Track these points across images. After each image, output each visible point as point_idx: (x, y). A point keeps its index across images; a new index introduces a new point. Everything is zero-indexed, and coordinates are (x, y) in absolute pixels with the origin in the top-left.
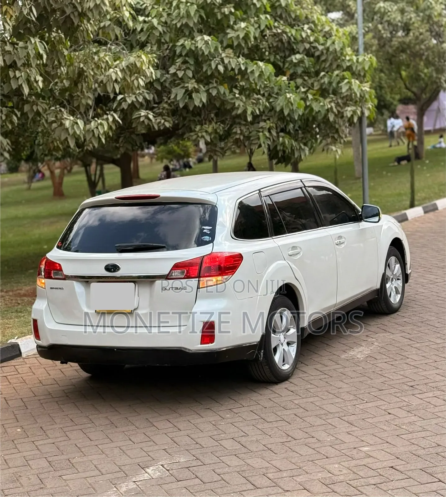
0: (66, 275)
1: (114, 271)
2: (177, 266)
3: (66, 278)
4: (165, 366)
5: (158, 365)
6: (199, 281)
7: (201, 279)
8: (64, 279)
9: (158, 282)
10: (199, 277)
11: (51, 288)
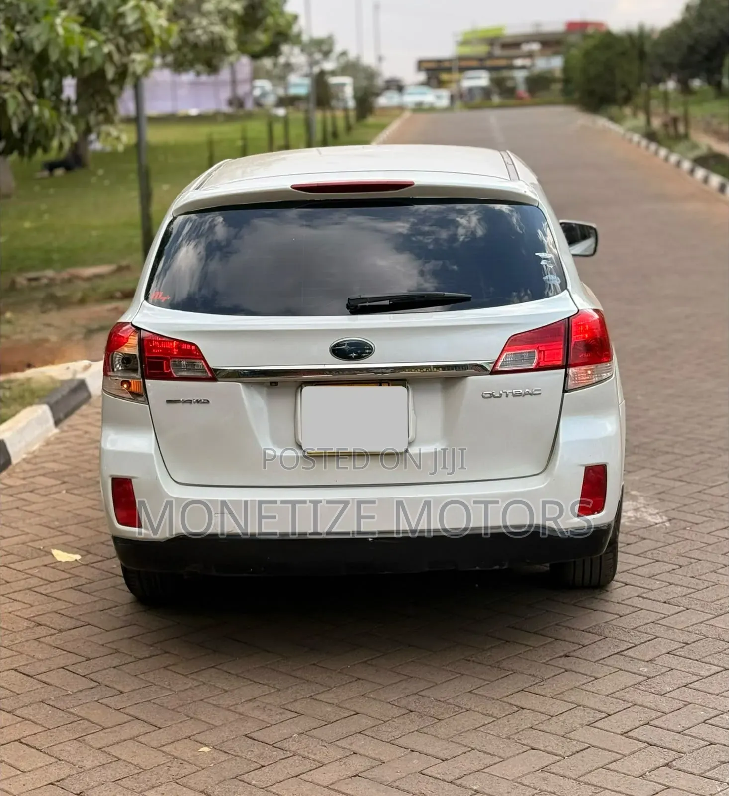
0: (216, 370)
1: (359, 357)
2: (514, 342)
3: (215, 375)
4: (496, 570)
5: (477, 568)
6: (566, 375)
7: (571, 371)
8: (213, 379)
9: (474, 381)
10: (566, 366)
11: (169, 402)
